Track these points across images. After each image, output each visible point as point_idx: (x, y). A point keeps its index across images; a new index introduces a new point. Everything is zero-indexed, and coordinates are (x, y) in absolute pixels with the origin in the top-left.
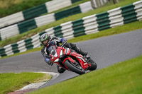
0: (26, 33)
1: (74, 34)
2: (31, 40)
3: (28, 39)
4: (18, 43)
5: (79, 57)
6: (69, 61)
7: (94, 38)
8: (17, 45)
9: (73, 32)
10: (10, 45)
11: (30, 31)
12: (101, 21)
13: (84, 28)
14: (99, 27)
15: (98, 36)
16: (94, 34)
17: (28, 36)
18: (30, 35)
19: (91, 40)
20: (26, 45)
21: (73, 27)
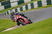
0: (20, 5)
1: (38, 6)
2: (22, 7)
3: (21, 7)
4: (17, 8)
5: (25, 19)
6: (21, 21)
7: (45, 7)
8: (17, 9)
9: (38, 5)
10: (14, 9)
11: (22, 4)
12: (48, 1)
13: (42, 4)
14: (47, 4)
15: (47, 7)
16: (45, 6)
17: (21, 6)
18: (22, 6)
19: (44, 8)
20: (20, 9)
21: (38, 3)
